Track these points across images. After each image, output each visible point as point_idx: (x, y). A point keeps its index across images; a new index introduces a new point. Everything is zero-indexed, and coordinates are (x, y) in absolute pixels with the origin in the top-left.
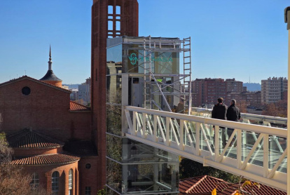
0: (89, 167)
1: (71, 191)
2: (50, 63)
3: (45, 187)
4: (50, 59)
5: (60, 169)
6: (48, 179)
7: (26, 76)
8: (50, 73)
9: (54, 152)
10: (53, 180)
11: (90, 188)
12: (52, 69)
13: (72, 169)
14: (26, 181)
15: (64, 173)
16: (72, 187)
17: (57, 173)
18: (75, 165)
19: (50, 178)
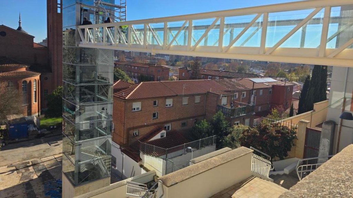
0: (47, 79)
1: (36, 92)
2: (20, 23)
3: (18, 88)
4: (20, 20)
5: (28, 80)
6: (20, 85)
7: (3, 25)
8: (20, 28)
9: (24, 70)
10: (23, 85)
11: (47, 90)
12: (21, 26)
13: (36, 80)
14: (4, 85)
15: (30, 82)
16: (36, 89)
17: (25, 81)
18: (37, 77)
19: (21, 85)
